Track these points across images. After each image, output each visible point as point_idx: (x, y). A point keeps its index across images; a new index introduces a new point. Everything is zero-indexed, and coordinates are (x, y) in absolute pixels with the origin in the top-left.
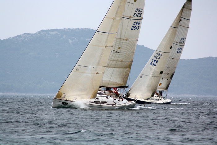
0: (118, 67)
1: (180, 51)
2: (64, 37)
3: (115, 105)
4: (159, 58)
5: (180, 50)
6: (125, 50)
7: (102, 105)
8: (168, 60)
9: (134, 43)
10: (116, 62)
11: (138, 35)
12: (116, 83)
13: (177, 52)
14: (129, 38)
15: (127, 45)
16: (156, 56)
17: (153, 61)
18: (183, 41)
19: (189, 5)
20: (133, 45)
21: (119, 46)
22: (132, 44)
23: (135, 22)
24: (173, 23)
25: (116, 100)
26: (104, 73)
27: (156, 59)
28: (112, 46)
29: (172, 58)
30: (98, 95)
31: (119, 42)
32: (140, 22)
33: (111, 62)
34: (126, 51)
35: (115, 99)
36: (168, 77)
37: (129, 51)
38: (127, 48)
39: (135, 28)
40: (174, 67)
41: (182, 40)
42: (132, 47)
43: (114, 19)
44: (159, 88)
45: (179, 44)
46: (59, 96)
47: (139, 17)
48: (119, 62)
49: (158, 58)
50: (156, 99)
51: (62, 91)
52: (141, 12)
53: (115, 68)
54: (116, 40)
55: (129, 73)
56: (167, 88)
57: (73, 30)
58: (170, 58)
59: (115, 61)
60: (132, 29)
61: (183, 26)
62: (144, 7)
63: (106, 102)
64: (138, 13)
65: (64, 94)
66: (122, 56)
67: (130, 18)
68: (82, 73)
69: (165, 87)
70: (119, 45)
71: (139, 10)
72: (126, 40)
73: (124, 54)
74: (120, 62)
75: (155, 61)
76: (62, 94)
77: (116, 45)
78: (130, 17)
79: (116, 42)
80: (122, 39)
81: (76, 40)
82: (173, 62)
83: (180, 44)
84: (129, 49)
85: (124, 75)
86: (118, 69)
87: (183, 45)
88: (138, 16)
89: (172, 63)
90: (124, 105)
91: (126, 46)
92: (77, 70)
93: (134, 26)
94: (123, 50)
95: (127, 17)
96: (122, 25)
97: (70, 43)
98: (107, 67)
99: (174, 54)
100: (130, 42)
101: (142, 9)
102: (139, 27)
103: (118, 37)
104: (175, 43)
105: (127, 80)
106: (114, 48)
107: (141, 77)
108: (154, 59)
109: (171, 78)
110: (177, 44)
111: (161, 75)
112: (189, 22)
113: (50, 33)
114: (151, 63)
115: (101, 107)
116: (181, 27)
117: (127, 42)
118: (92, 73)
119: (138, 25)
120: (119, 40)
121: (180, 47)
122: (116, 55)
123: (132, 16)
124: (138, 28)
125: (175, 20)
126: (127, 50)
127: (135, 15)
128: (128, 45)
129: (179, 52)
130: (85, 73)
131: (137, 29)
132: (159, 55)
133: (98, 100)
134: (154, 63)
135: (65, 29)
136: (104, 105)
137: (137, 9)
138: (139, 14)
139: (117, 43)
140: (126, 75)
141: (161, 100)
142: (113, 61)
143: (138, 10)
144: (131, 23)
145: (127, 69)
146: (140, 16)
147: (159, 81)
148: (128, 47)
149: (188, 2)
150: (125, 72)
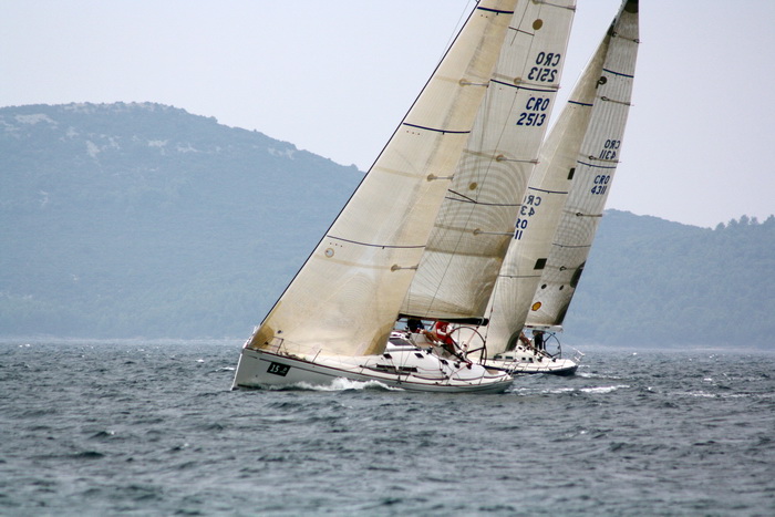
0: (464, 251)
1: (601, 186)
2: (71, 133)
3: (444, 383)
4: (532, 212)
5: (603, 185)
6: (490, 195)
7: (403, 378)
8: (564, 221)
9: (522, 170)
10: (460, 233)
11: (538, 145)
12: (452, 308)
13: (593, 191)
14: (508, 154)
15: (499, 178)
18: (612, 151)
19: (631, 26)
20: (519, 179)
21: (474, 180)
22: (517, 174)
23: (533, 99)
24: (577, 88)
25: (447, 363)
26: (416, 269)
28: (451, 178)
29: (577, 211)
30: (390, 346)
31: (472, 166)
32: (548, 100)
33: (442, 231)
34: (495, 197)
35: (444, 362)
36: (563, 280)
37: (503, 198)
38: (497, 186)
39: (531, 120)
40: (582, 243)
41: (608, 150)
42: (516, 186)
43: (463, 83)
44: (534, 320)
45: (597, 163)
46: (261, 340)
47: (546, 83)
48: (467, 234)
49: (527, 211)
50: (524, 359)
51: (273, 324)
52: (554, 65)
53: (453, 253)
54: (465, 157)
55: (496, 273)
56: (559, 319)
57: (101, 107)
58: (568, 212)
59: (457, 229)
60: (519, 123)
61: (612, 98)
62: (564, 48)
63: (414, 370)
64: (544, 67)
65: (280, 336)
66: (479, 215)
67: (517, 84)
68: (345, 263)
69: (553, 315)
70: (472, 176)
71: (549, 59)
72: (499, 159)
73: (487, 207)
74: (472, 235)
76: (272, 332)
77: (463, 175)
78: (515, 81)
79: (464, 164)
80: (484, 155)
81: (113, 144)
82: (579, 225)
83: (603, 164)
84: (506, 193)
85: (479, 282)
86: (458, 259)
87: (611, 165)
88: (542, 80)
89: (576, 230)
90: (473, 382)
91: (495, 181)
92: (329, 253)
93: (529, 112)
94: (486, 194)
95: (508, 78)
96: (489, 108)
97: (93, 155)
98: (427, 249)
99: (583, 200)
100: (510, 166)
101: (559, 55)
102: (544, 115)
103: (470, 149)
104: (588, 161)
105: (488, 299)
106: (455, 183)
109: (574, 282)
110: (592, 162)
111: (538, 271)
112: (630, 83)
113: (18, 117)
115: (398, 385)
116: (603, 105)
117: (501, 165)
118: (376, 267)
119: (543, 109)
120: (474, 158)
121: (603, 172)
122: (459, 208)
123: (525, 78)
124: (539, 121)
125: (583, 79)
126: (498, 194)
127: (535, 74)
128: (504, 176)
129: (597, 190)
130: (354, 265)
131: (539, 125)
132: (531, 200)
133: (389, 360)
135: (73, 104)
136: (411, 379)
137: (543, 53)
138: (548, 70)
139: (466, 167)
140: (486, 281)
141: (540, 360)
142: (449, 228)
143: (545, 59)
144: (520, 101)
145: (493, 259)
146: (552, 81)
147: (533, 295)
148: (502, 184)
149: (627, 14)
150: (485, 271)
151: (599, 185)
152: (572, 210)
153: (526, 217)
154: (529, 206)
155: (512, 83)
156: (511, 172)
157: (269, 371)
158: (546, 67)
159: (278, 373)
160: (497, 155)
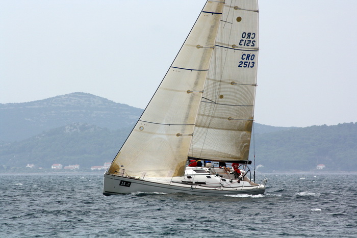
0: (224, 128)
3: (220, 189)
6: (233, 101)
9: (248, 89)
11: (254, 76)
12: (226, 155)
14: (237, 81)
15: (235, 93)
20: (248, 93)
21: (221, 94)
22: (246, 91)
23: (245, 55)
26: (192, 135)
28: (202, 92)
31: (218, 87)
32: (253, 55)
34: (236, 102)
35: (223, 180)
37: (241, 103)
38: (235, 96)
39: (246, 65)
42: (246, 96)
43: (198, 47)
46: (113, 171)
47: (250, 47)
48: (225, 120)
51: (118, 162)
52: (252, 38)
55: (249, 139)
59: (218, 117)
60: (239, 66)
62: (257, 30)
65: (123, 168)
66: (229, 110)
67: (234, 48)
68: (150, 133)
70: (219, 92)
72: (232, 83)
73: (232, 107)
74: (227, 120)
76: (118, 166)
78: (233, 46)
80: (223, 82)
84: (242, 100)
85: (239, 143)
86: (225, 132)
88: (247, 45)
91: (233, 94)
92: (141, 129)
93: (243, 61)
94: (230, 100)
98: (196, 126)
100: (240, 87)
101: (254, 34)
102: (253, 63)
105: (248, 151)
115: (192, 190)
117: (235, 86)
118: (167, 134)
119: (252, 60)
120: (219, 83)
122: (216, 107)
123: (237, 44)
124: (251, 65)
126: (237, 100)
127: (243, 43)
128: (238, 92)
130: (154, 133)
131: (252, 67)
133: (190, 179)
137: (245, 33)
138: (250, 41)
140: (244, 143)
143: (247, 36)
144: (237, 56)
145: (244, 132)
146: (254, 46)
148: (238, 96)
150: (242, 138)
155: (231, 47)
156: (241, 89)
157: (120, 185)
158: (248, 39)
159: (125, 186)
160: (231, 82)
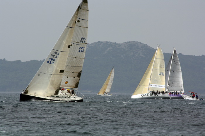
8: (71, 59)
13: (79, 52)
16: (53, 55)
17: (50, 59)
18: (84, 40)
19: (85, 6)
24: (69, 23)
27: (53, 58)
29: (75, 57)
36: (74, 75)
40: (78, 66)
41: (82, 40)
45: (79, 44)
49: (55, 56)
50: (63, 97)
56: (76, 86)
61: (82, 26)
75: (52, 59)
82: (76, 61)
83: (81, 44)
87: (84, 44)
99: (76, 54)
104: (76, 43)
107: (39, 75)
108: (51, 58)
109: (79, 76)
110: (78, 44)
111: (61, 73)
112: (87, 22)
114: (48, 61)
116: (80, 28)
121: (82, 46)
129: (81, 51)
132: (56, 53)
134: (52, 61)
149: (84, 3)
151: (81, 50)
152: (73, 57)
153: (55, 58)
154: (55, 55)
